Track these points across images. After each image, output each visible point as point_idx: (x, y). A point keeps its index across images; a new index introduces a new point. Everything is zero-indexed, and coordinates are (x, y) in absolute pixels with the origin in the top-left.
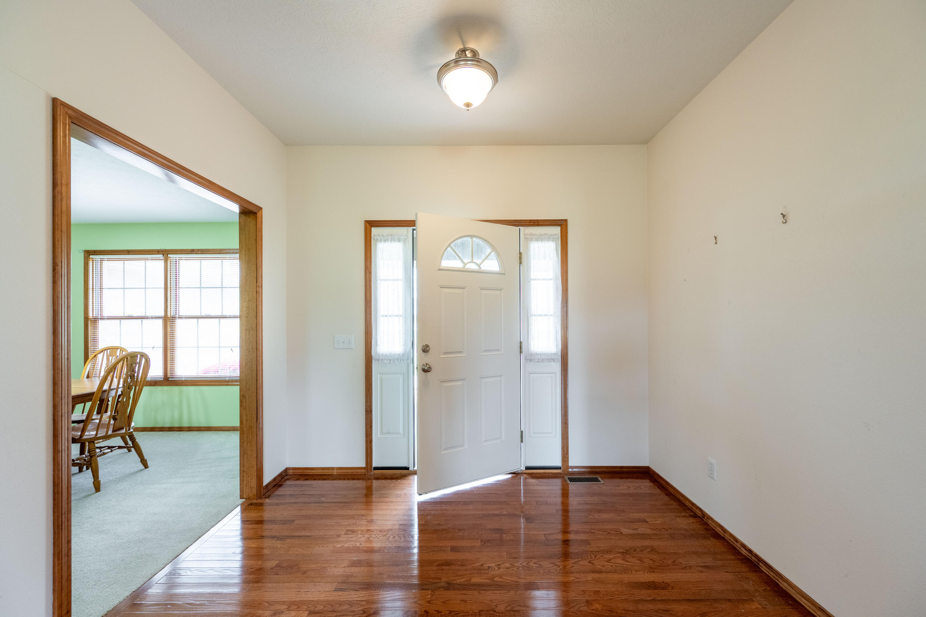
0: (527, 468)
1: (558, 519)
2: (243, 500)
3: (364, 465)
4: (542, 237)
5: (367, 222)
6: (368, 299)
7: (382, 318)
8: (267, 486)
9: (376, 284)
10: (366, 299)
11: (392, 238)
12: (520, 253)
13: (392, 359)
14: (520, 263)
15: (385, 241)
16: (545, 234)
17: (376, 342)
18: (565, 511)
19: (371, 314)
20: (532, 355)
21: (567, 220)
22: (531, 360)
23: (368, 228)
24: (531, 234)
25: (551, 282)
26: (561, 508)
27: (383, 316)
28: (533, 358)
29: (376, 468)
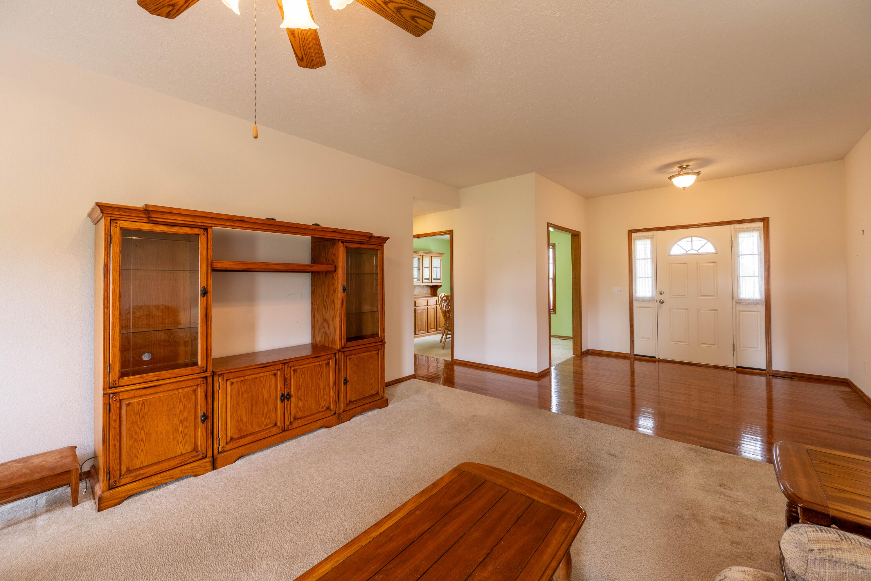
0: (738, 367)
1: (765, 403)
2: (574, 355)
3: (629, 352)
4: (748, 229)
5: (629, 230)
6: (631, 269)
7: (639, 279)
8: (584, 352)
9: (635, 262)
10: (629, 269)
11: (645, 238)
12: (731, 240)
13: (644, 300)
14: (732, 246)
15: (640, 239)
16: (751, 228)
17: (636, 291)
18: (770, 400)
19: (632, 277)
20: (741, 300)
21: (768, 217)
22: (740, 303)
23: (630, 233)
24: (739, 228)
25: (756, 257)
26: (766, 395)
27: (639, 278)
28: (741, 302)
29: (636, 355)
